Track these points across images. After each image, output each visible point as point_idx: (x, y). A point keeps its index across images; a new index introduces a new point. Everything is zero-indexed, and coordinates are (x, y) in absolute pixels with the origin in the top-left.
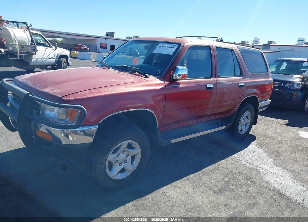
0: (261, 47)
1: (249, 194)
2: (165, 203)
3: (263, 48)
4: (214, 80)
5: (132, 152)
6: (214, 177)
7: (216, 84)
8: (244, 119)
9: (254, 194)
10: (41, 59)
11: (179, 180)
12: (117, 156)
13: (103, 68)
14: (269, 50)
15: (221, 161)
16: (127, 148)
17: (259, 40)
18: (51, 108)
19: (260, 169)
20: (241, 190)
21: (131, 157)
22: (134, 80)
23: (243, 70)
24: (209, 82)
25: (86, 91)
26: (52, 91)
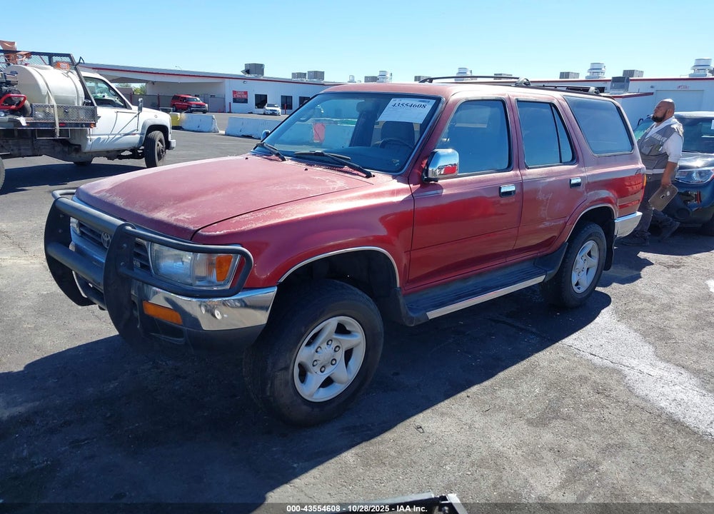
0: (608, 85)
1: (605, 424)
2: (423, 449)
3: (612, 88)
4: (517, 176)
5: (347, 342)
6: (526, 390)
7: (520, 184)
8: (584, 258)
9: (615, 426)
10: (107, 137)
11: (449, 400)
12: (317, 352)
13: (269, 157)
14: (627, 90)
15: (536, 355)
16: (336, 332)
17: (603, 69)
18: (176, 255)
19: (626, 369)
20: (587, 416)
21: (346, 352)
22: (343, 185)
23: (578, 148)
24: (506, 180)
25: (247, 215)
26: (174, 218)
